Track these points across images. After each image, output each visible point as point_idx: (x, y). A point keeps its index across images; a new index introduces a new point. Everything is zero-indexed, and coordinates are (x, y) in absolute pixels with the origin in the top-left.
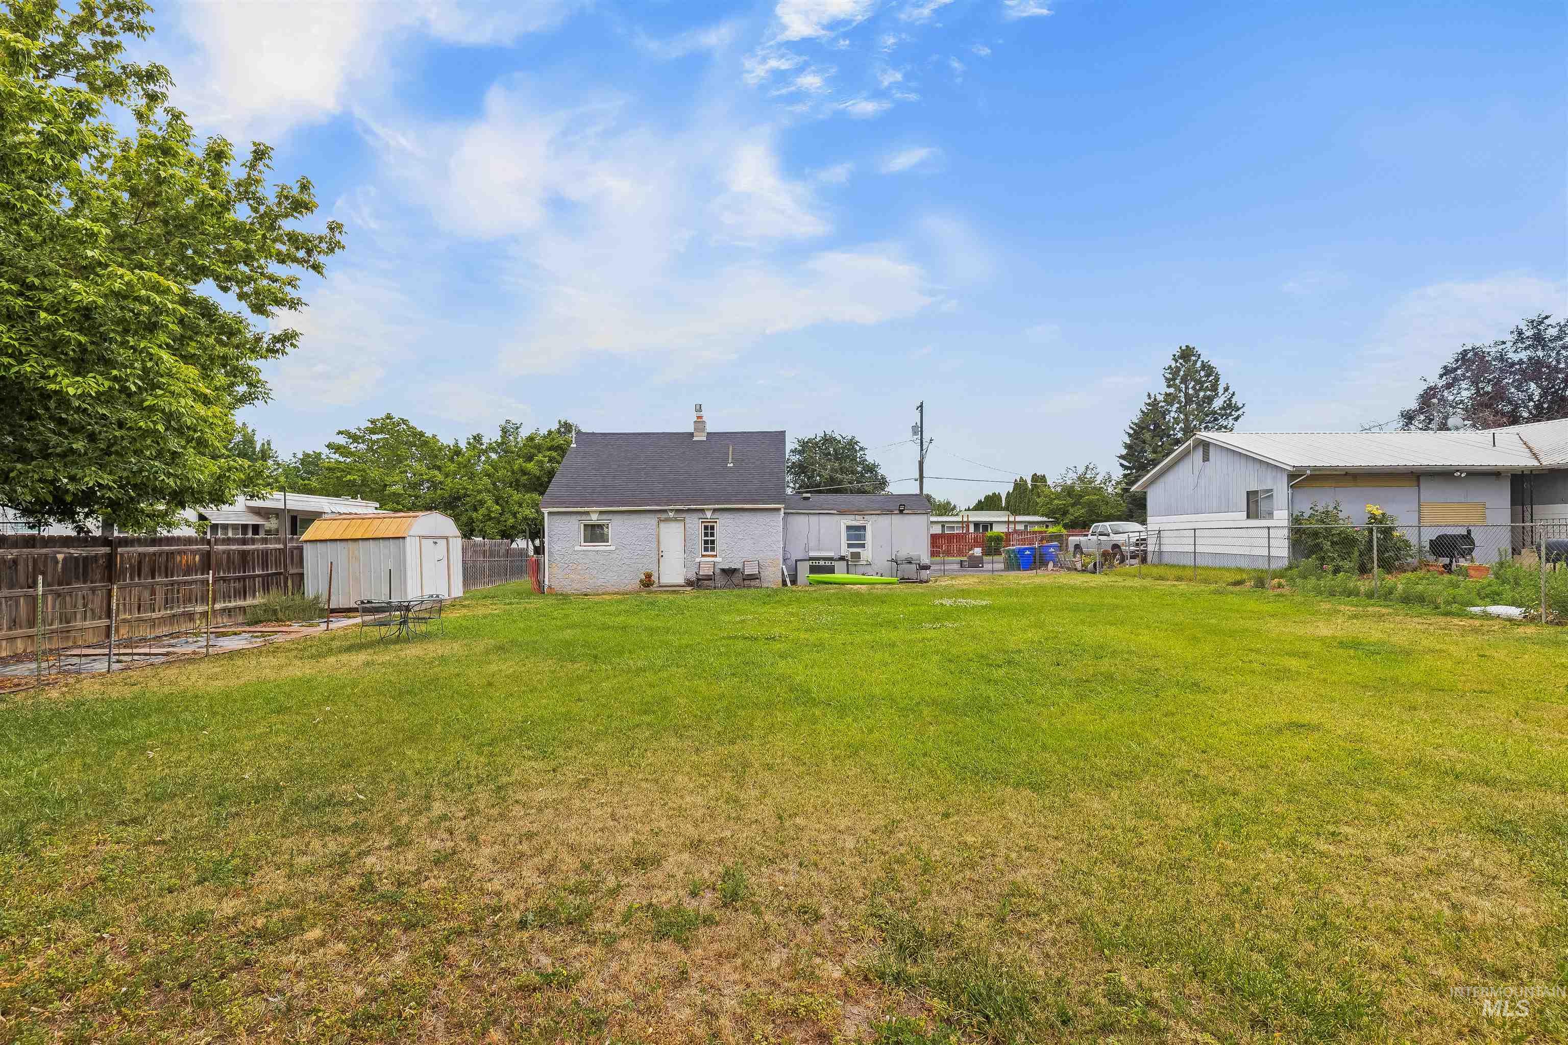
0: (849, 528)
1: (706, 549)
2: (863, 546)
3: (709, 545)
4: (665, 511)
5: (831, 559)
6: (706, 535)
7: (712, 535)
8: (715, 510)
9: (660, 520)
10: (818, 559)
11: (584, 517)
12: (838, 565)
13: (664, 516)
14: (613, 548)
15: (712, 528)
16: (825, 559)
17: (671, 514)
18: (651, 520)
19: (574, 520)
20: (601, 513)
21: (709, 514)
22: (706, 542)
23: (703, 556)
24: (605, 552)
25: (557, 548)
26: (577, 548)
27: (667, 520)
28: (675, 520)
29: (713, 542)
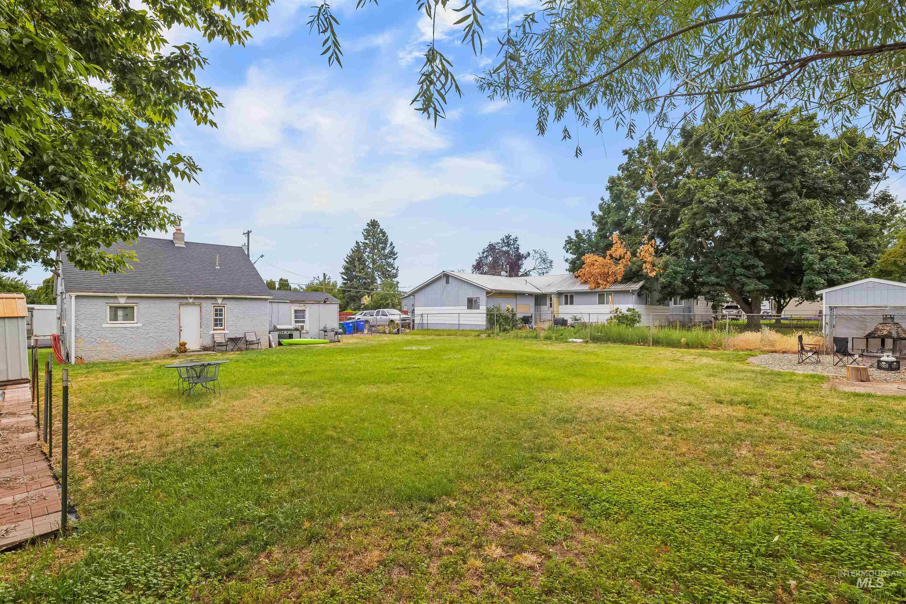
0: (296, 311)
1: (216, 325)
2: (304, 322)
3: (218, 322)
4: (186, 298)
5: (290, 330)
6: (216, 315)
7: (221, 315)
8: (224, 298)
9: (181, 304)
10: (284, 330)
11: (112, 301)
12: (296, 334)
13: (185, 301)
14: (139, 325)
15: (221, 310)
16: (287, 330)
17: (191, 301)
18: (174, 304)
19: (101, 302)
20: (128, 297)
21: (220, 301)
22: (216, 320)
23: (214, 330)
24: (133, 328)
25: (83, 325)
26: (105, 325)
27: (188, 304)
28: (193, 304)
29: (221, 320)
